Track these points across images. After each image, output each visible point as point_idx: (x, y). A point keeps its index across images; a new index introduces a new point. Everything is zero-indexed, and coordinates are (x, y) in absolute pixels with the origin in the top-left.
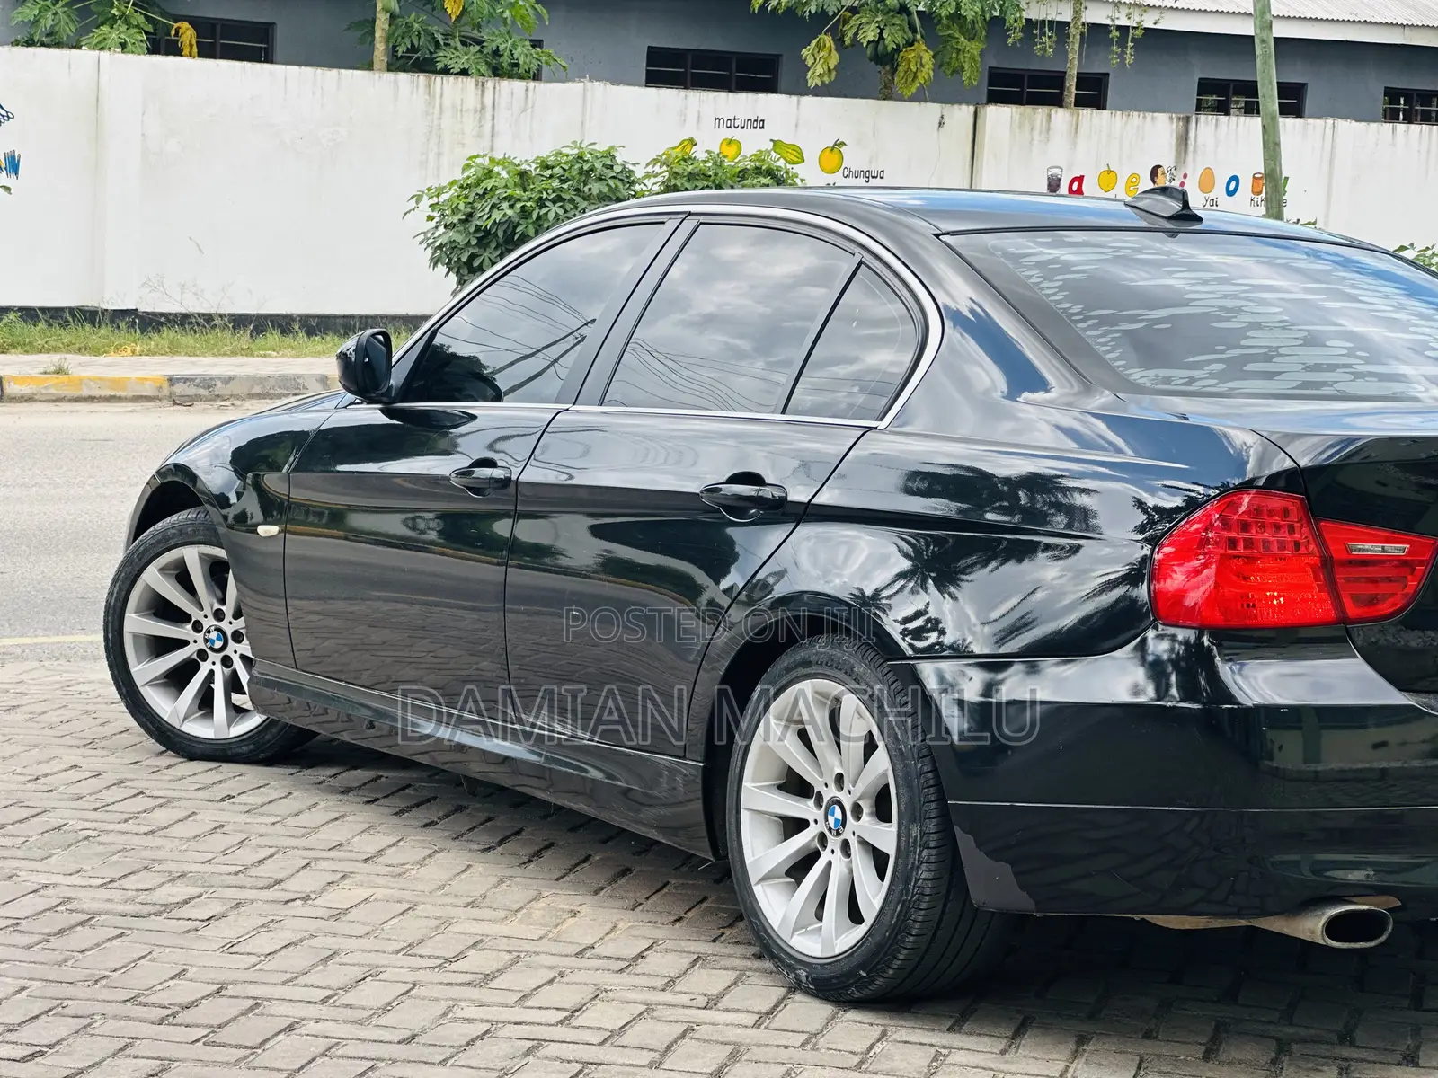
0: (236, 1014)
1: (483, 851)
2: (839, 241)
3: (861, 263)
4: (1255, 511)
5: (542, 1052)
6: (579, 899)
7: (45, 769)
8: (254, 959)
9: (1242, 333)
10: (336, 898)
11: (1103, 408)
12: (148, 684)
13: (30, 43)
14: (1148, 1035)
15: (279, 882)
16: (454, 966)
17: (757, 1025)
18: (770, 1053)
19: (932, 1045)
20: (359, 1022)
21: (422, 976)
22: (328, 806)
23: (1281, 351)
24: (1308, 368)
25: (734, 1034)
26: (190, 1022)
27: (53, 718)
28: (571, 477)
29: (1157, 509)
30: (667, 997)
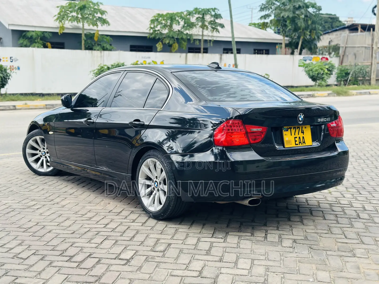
0: (39, 229)
1: (93, 191)
2: (153, 75)
3: (157, 78)
4: (233, 123)
5: (100, 234)
6: (110, 201)
7: (12, 179)
8: (45, 217)
9: (229, 89)
10: (63, 203)
11: (203, 105)
12: (32, 162)
13: (21, 47)
14: (216, 223)
15: (53, 200)
16: (85, 216)
17: (142, 226)
18: (144, 231)
19: (175, 228)
20: (64, 230)
21: (78, 219)
22: (65, 184)
23: (237, 92)
24: (242, 95)
25: (138, 228)
26: (30, 231)
27: (15, 169)
28: (108, 121)
29: (215, 123)
30: (125, 220)
